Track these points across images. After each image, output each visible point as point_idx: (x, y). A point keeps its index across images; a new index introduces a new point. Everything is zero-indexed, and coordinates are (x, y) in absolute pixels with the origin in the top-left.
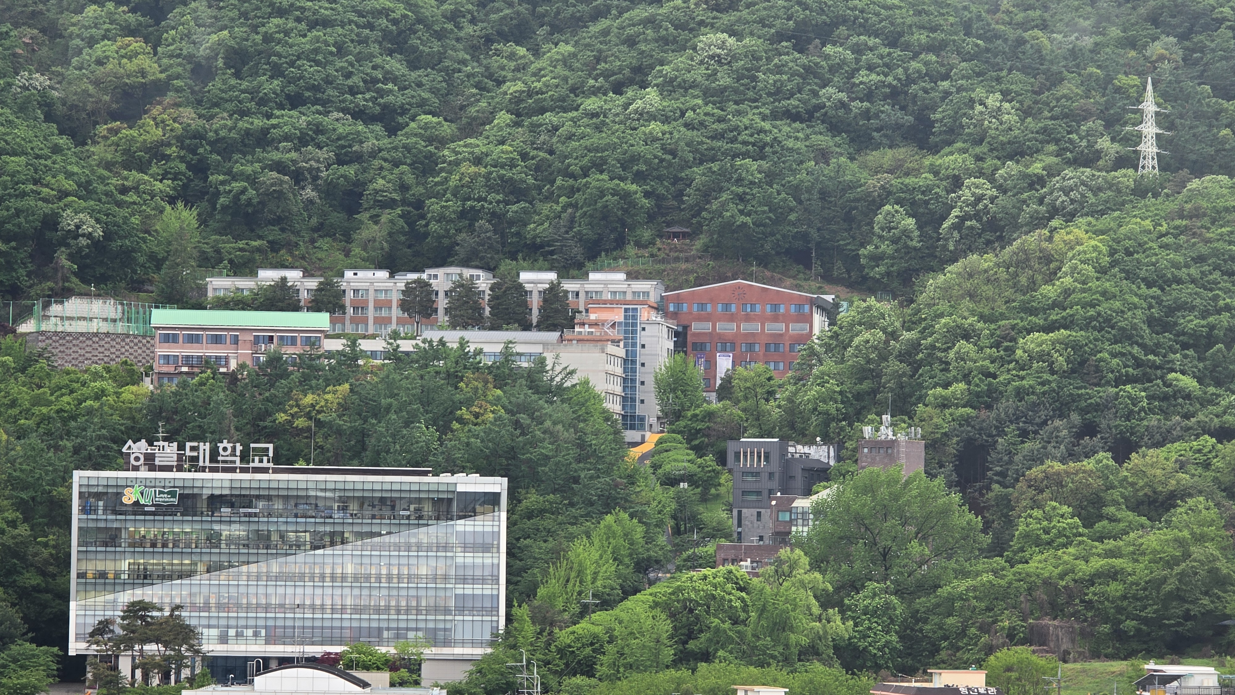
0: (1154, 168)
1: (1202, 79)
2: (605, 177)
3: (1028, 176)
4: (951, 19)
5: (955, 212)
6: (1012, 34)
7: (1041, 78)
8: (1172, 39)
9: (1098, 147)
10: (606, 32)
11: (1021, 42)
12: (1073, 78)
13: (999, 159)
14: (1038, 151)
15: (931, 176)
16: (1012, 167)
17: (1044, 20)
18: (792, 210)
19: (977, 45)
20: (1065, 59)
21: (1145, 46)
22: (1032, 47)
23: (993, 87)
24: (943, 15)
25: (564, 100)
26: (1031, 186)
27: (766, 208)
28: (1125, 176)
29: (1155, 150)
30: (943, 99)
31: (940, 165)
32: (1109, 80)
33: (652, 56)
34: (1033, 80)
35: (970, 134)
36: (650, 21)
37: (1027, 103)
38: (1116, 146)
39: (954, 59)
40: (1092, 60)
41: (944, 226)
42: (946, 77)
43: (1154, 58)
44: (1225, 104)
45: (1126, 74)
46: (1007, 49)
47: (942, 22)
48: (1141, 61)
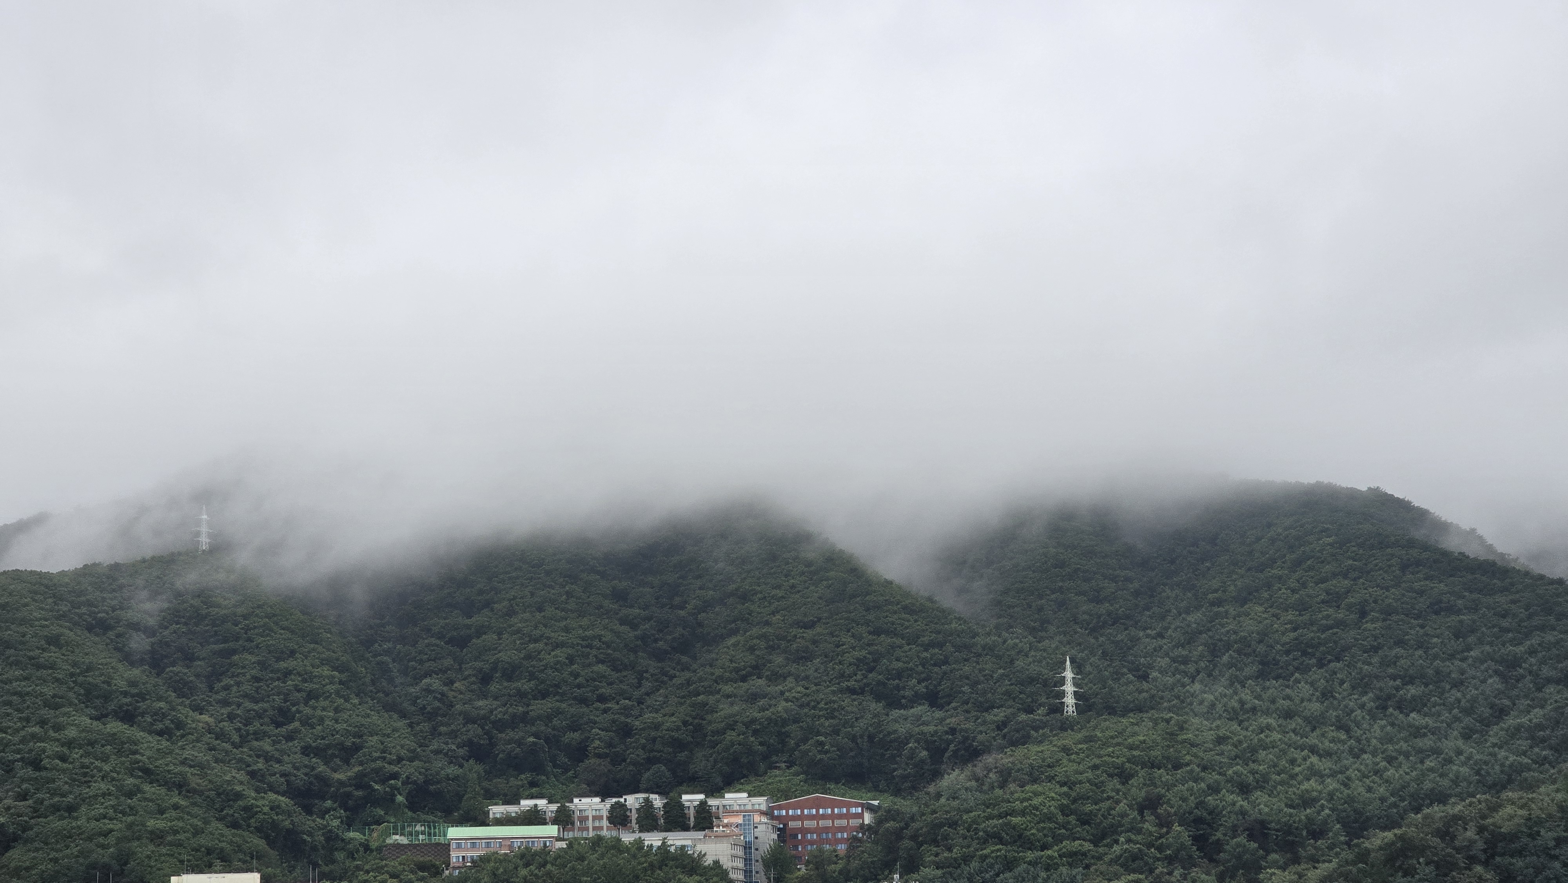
0: (1073, 712)
2: (734, 734)
3: (996, 722)
9: (1038, 702)
10: (735, 645)
18: (851, 750)
25: (710, 687)
26: (999, 728)
27: (835, 749)
28: (1055, 719)
29: (1074, 701)
30: (944, 677)
33: (763, 658)
36: (763, 636)
38: (1050, 701)
47: (946, 629)
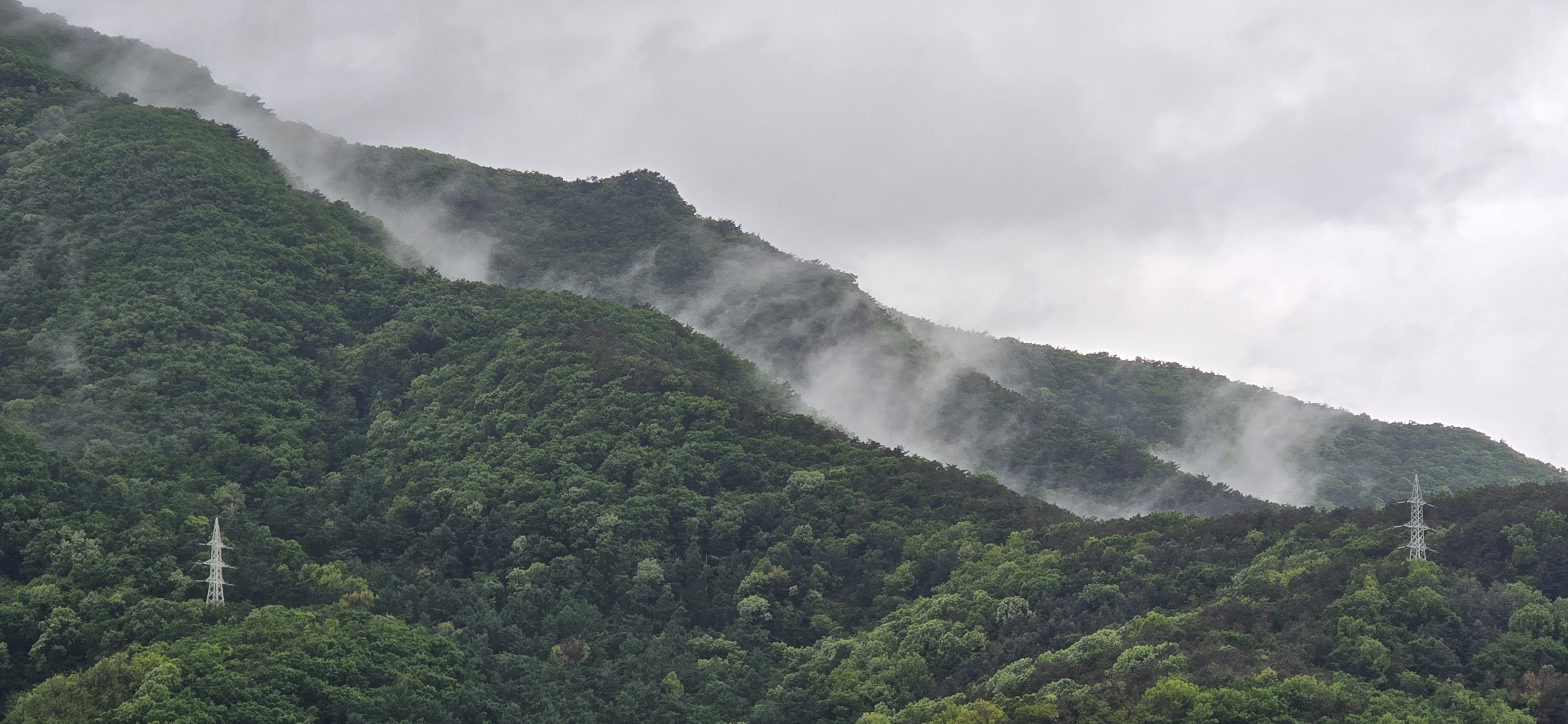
0: (220, 598)
1: (263, 519)
3: (107, 605)
4: (41, 464)
5: (43, 638)
6: (95, 478)
7: (120, 517)
8: (236, 485)
9: (171, 579)
11: (103, 484)
12: (149, 518)
13: (82, 588)
14: (118, 582)
15: (21, 605)
16: (93, 598)
17: (124, 466)
19: (63, 487)
20: (142, 500)
21: (213, 490)
22: (113, 489)
23: (77, 525)
24: (32, 460)
26: (112, 614)
28: (195, 605)
29: (222, 582)
30: (32, 536)
31: (29, 595)
32: (181, 520)
34: (113, 519)
35: (57, 567)
37: (108, 539)
38: (188, 579)
39: (42, 500)
40: (166, 502)
41: (33, 649)
42: (34, 515)
43: (221, 501)
44: (283, 542)
45: (196, 515)
46: (90, 491)
47: (32, 466)
48: (209, 503)
